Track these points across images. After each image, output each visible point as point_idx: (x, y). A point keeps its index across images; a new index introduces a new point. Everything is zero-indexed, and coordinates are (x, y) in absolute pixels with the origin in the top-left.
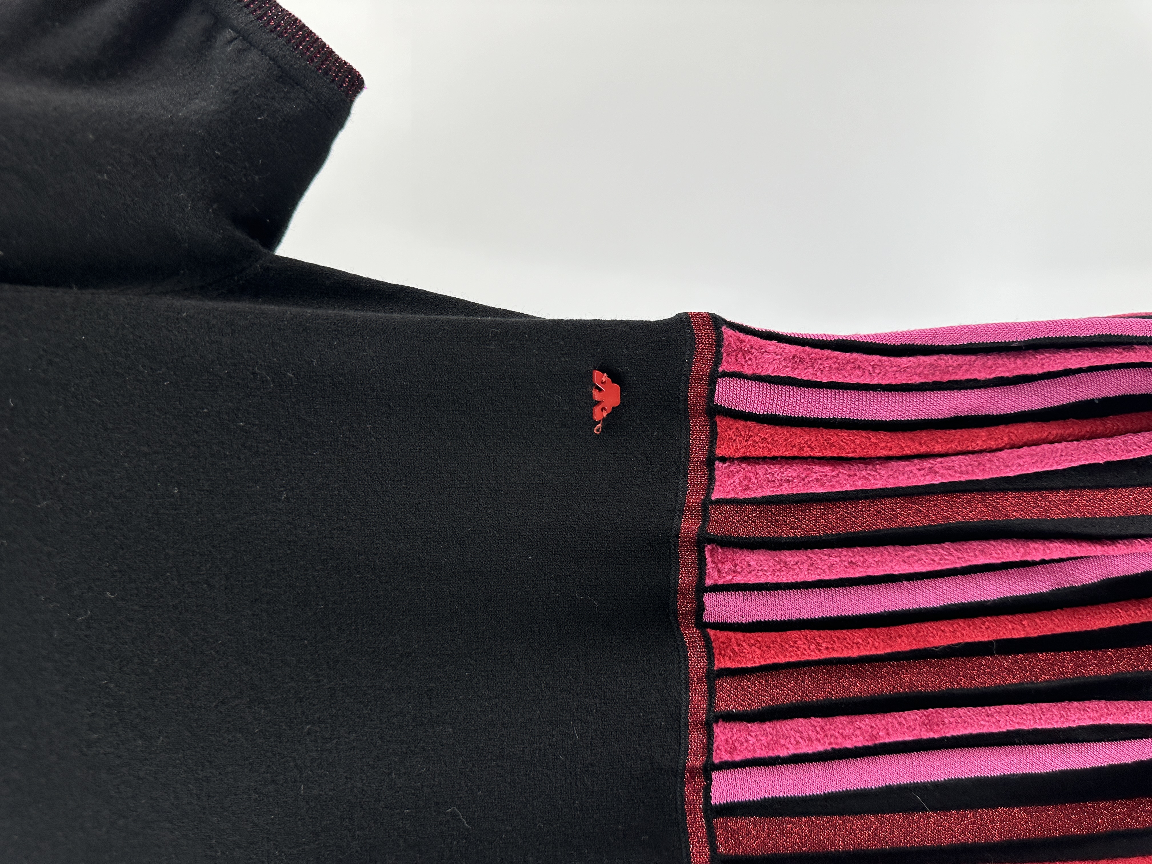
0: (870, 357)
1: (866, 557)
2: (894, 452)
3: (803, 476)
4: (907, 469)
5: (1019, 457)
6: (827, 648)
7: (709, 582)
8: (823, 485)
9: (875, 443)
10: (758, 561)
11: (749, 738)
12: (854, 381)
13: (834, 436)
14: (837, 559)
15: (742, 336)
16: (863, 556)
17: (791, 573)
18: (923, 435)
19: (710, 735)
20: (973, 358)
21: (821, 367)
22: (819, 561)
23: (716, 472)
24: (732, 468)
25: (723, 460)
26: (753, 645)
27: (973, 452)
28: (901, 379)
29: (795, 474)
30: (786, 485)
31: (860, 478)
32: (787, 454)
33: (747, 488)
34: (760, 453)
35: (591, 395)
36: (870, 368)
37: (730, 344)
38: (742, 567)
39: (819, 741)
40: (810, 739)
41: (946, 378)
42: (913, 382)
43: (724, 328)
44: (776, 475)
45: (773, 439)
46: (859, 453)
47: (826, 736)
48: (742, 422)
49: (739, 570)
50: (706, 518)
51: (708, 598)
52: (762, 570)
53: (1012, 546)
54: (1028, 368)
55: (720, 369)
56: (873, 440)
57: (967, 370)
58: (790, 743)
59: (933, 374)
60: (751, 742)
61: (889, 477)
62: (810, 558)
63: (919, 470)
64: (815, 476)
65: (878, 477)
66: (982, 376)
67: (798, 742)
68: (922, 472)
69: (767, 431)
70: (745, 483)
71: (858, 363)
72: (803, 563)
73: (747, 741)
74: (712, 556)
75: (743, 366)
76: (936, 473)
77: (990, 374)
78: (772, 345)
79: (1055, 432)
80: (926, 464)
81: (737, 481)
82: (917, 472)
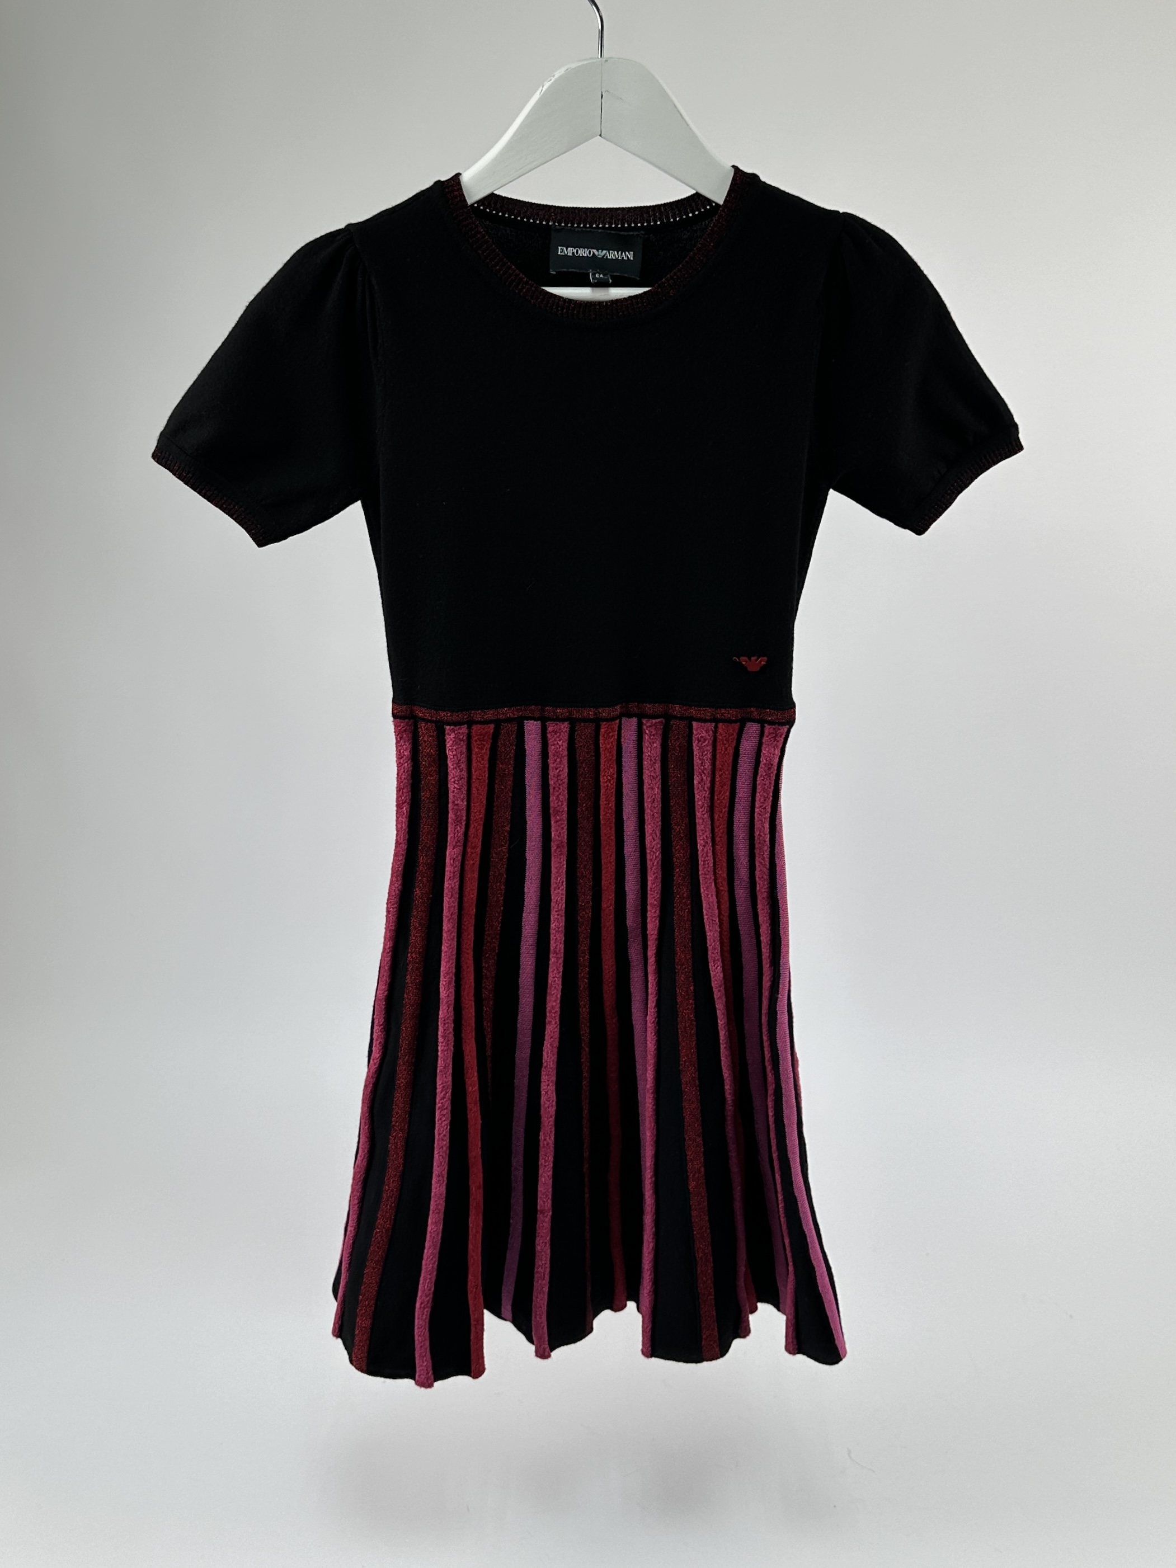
0: (770, 807)
1: (657, 808)
2: (717, 823)
3: (705, 772)
4: (707, 830)
5: (712, 895)
6: (607, 786)
7: (644, 721)
8: (699, 783)
9: (722, 811)
10: (656, 747)
11: (561, 741)
12: (757, 799)
13: (727, 787)
14: (656, 792)
15: (784, 736)
16: (657, 807)
17: (650, 766)
18: (725, 839)
19: (563, 720)
20: (768, 867)
21: (765, 780)
22: (655, 782)
23: (709, 723)
24: (711, 732)
25: (716, 727)
26: (612, 744)
27: (715, 869)
28: (757, 824)
29: (706, 767)
30: (700, 762)
31: (703, 803)
32: (718, 762)
33: (699, 741)
34: (718, 748)
35: (754, 656)
36: (764, 806)
37: (779, 729)
38: (653, 739)
39: (557, 781)
40: (559, 775)
41: (757, 852)
42: (756, 831)
43: (788, 726)
44: (706, 756)
45: (726, 754)
46: (717, 802)
47: (560, 785)
48: (736, 737)
49: (652, 737)
50: (681, 718)
51: (635, 720)
52: (651, 750)
53: (658, 896)
54: (761, 901)
55: (766, 725)
56: (724, 810)
57: (761, 863)
58: (557, 764)
59: (759, 843)
60: (559, 742)
61: (703, 819)
62: (657, 777)
63: (707, 836)
64: (705, 778)
65: (703, 813)
66: (757, 873)
67: (557, 769)
68: (705, 838)
69: (731, 751)
70: (702, 740)
71: (767, 799)
72: (655, 773)
73: (560, 741)
74: (659, 722)
75: (767, 737)
76: (704, 846)
77: (759, 878)
78: (777, 752)
79: (724, 919)
80: (709, 841)
81: (703, 735)
82: (705, 835)
